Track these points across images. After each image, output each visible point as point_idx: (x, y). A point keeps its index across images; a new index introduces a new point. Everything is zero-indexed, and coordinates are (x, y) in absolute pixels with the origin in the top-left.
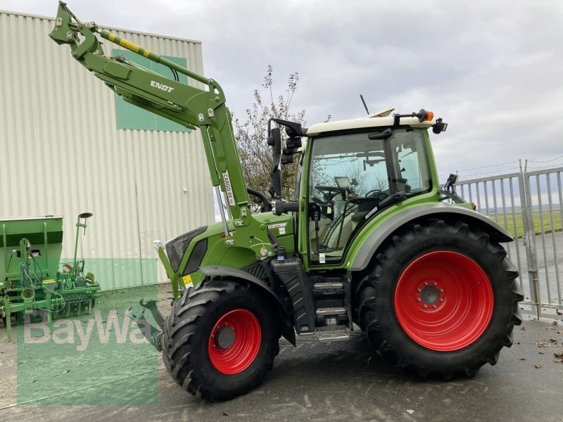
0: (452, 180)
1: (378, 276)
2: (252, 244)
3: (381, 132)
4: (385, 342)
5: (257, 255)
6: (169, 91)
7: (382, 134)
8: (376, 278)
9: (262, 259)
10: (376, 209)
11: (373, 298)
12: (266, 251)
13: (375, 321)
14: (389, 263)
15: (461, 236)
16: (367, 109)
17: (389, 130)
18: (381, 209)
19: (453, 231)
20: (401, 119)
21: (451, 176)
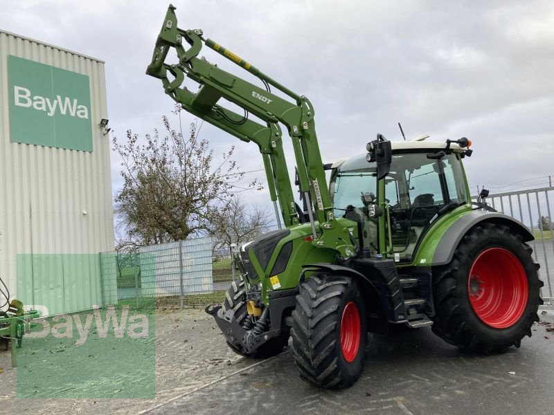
0: (485, 194)
1: (456, 268)
2: (338, 245)
3: (435, 153)
4: (464, 323)
5: (343, 255)
6: (268, 103)
7: (437, 154)
8: (456, 270)
9: (346, 259)
10: (437, 215)
11: (454, 287)
12: (349, 251)
13: (457, 306)
14: (464, 258)
15: (506, 236)
16: (403, 135)
17: (442, 152)
18: (440, 215)
19: (501, 232)
20: (452, 144)
21: (484, 191)
